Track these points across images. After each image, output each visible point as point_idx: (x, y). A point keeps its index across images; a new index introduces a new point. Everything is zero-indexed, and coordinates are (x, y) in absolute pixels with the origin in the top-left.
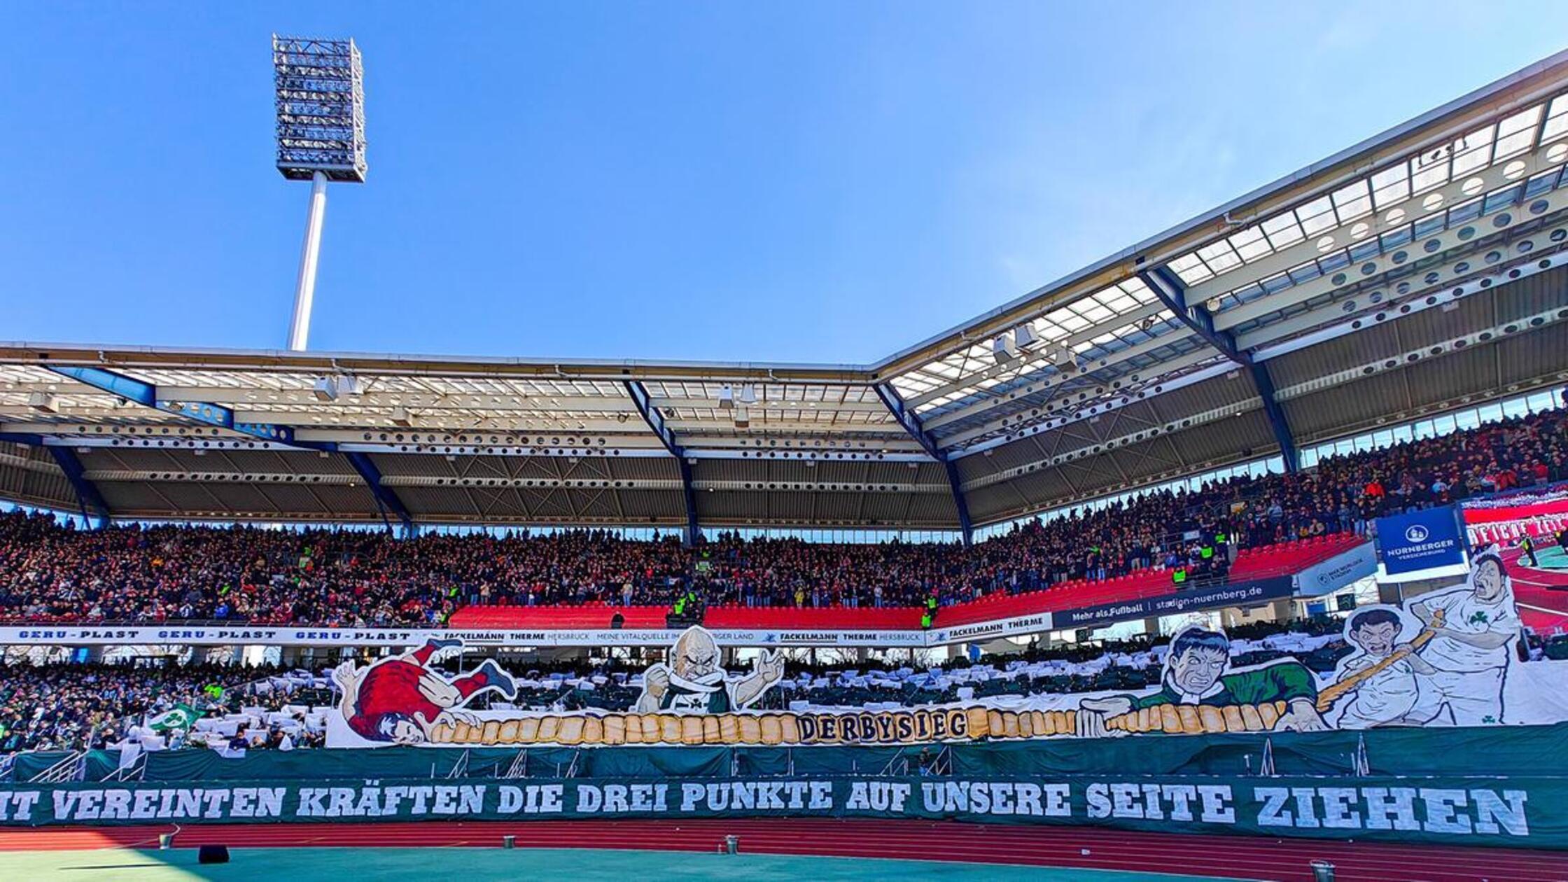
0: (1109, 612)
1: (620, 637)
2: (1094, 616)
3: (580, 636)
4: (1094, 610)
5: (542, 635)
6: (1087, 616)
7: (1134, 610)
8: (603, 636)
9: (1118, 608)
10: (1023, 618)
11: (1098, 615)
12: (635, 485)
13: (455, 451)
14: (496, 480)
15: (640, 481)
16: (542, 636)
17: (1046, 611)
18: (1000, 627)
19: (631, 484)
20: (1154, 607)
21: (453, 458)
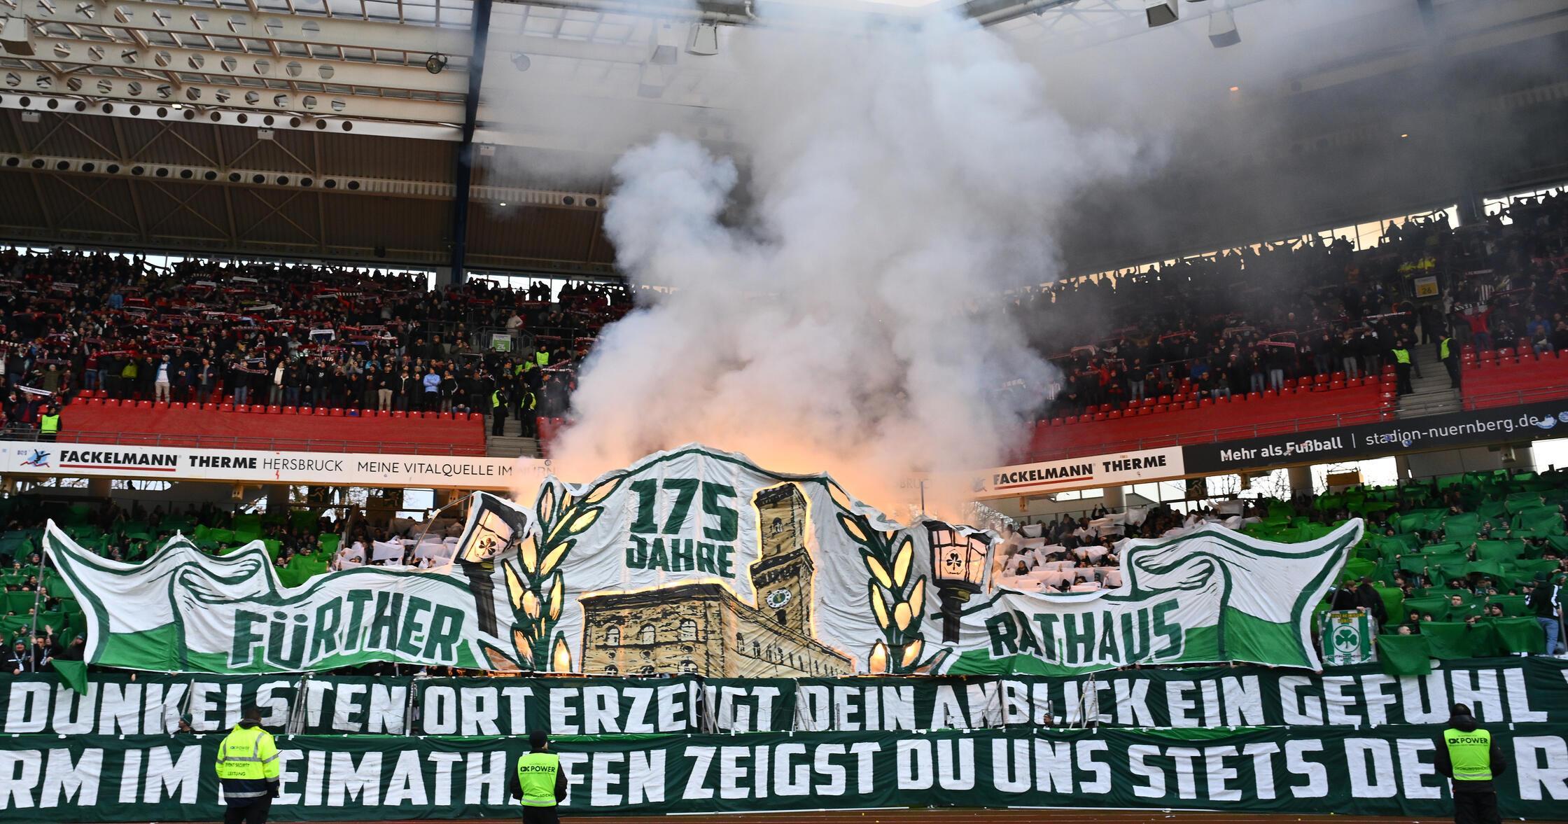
0: (1284, 449)
1: (401, 468)
2: (1258, 454)
3: (324, 465)
4: (1259, 444)
5: (252, 461)
6: (1246, 454)
7: (1328, 446)
8: (369, 467)
9: (1299, 441)
10: (1131, 455)
11: (1265, 453)
12: (362, 188)
13: (39, 104)
14: (96, 163)
15: (371, 181)
16: (252, 463)
17: (1172, 444)
18: (1089, 469)
19: (354, 185)
20: (1361, 441)
21: (35, 118)
